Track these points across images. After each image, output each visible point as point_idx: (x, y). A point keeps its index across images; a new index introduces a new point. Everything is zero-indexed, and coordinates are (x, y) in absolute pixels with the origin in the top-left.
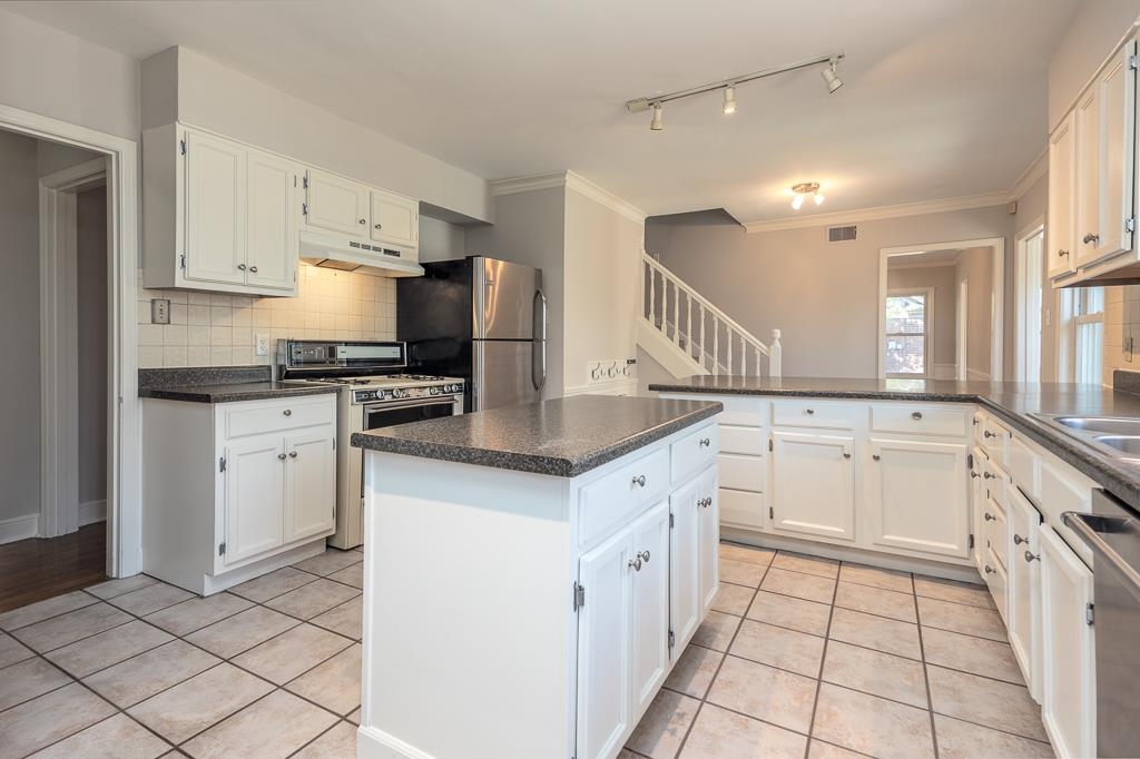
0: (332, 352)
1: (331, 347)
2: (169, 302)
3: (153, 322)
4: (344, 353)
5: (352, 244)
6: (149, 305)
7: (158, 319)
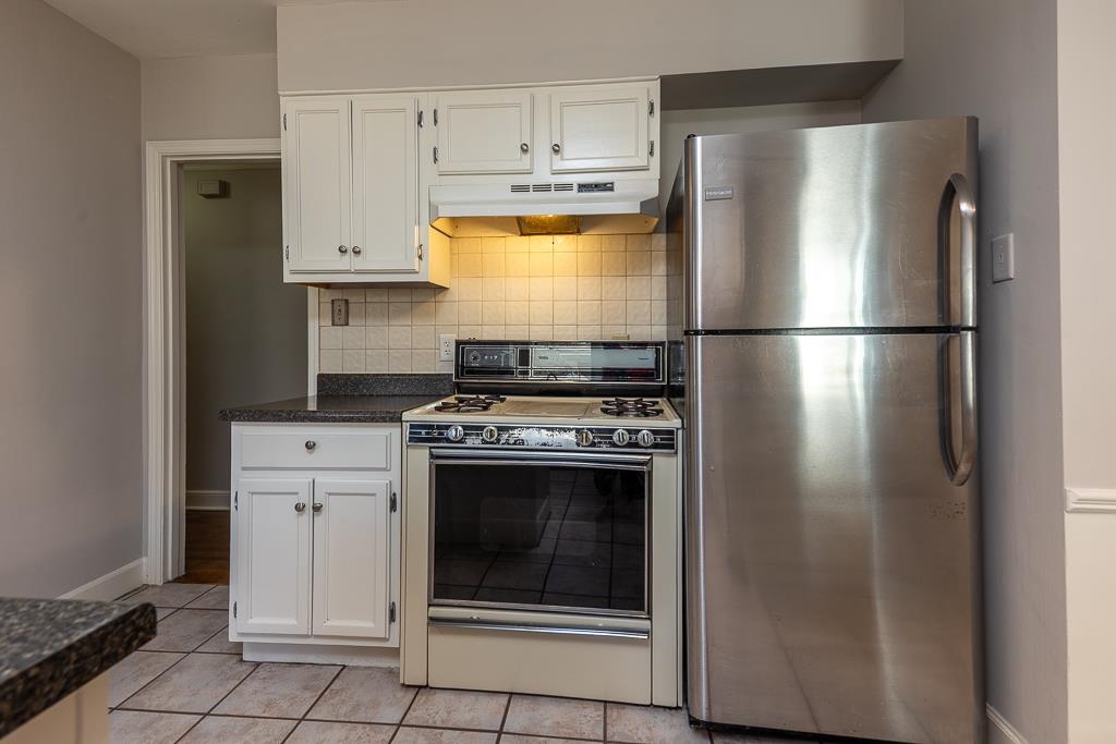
0: (524, 358)
1: (524, 350)
2: (346, 301)
3: (333, 325)
4: (542, 359)
5: (516, 189)
6: (330, 305)
7: (337, 321)
